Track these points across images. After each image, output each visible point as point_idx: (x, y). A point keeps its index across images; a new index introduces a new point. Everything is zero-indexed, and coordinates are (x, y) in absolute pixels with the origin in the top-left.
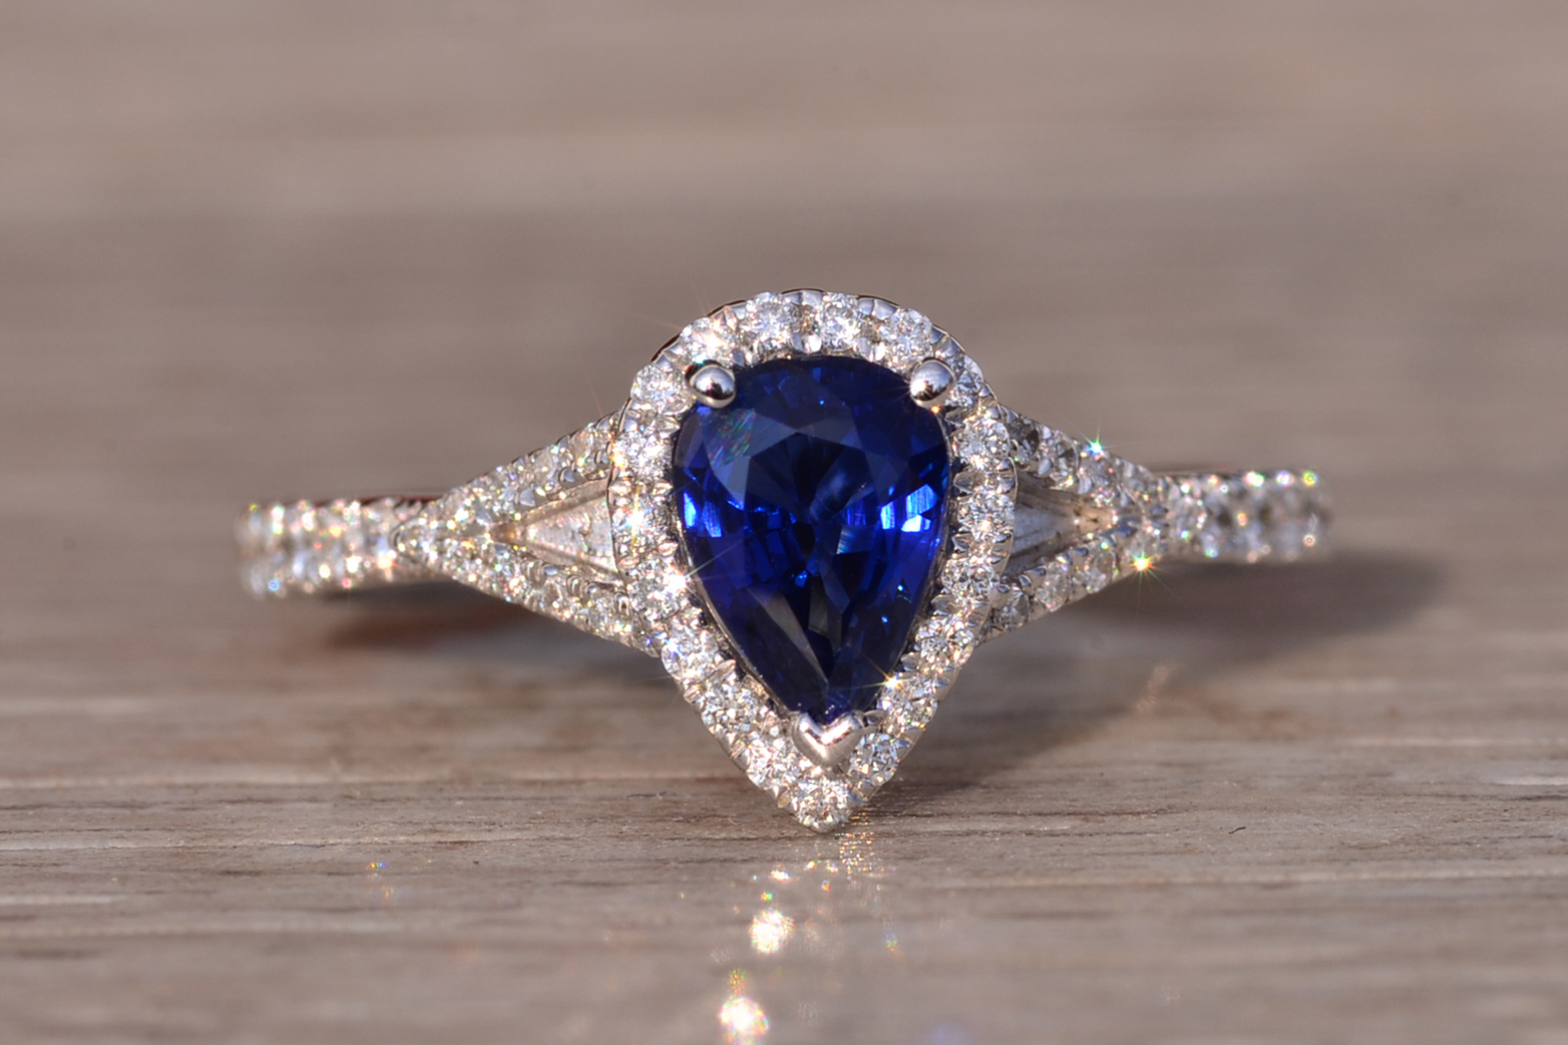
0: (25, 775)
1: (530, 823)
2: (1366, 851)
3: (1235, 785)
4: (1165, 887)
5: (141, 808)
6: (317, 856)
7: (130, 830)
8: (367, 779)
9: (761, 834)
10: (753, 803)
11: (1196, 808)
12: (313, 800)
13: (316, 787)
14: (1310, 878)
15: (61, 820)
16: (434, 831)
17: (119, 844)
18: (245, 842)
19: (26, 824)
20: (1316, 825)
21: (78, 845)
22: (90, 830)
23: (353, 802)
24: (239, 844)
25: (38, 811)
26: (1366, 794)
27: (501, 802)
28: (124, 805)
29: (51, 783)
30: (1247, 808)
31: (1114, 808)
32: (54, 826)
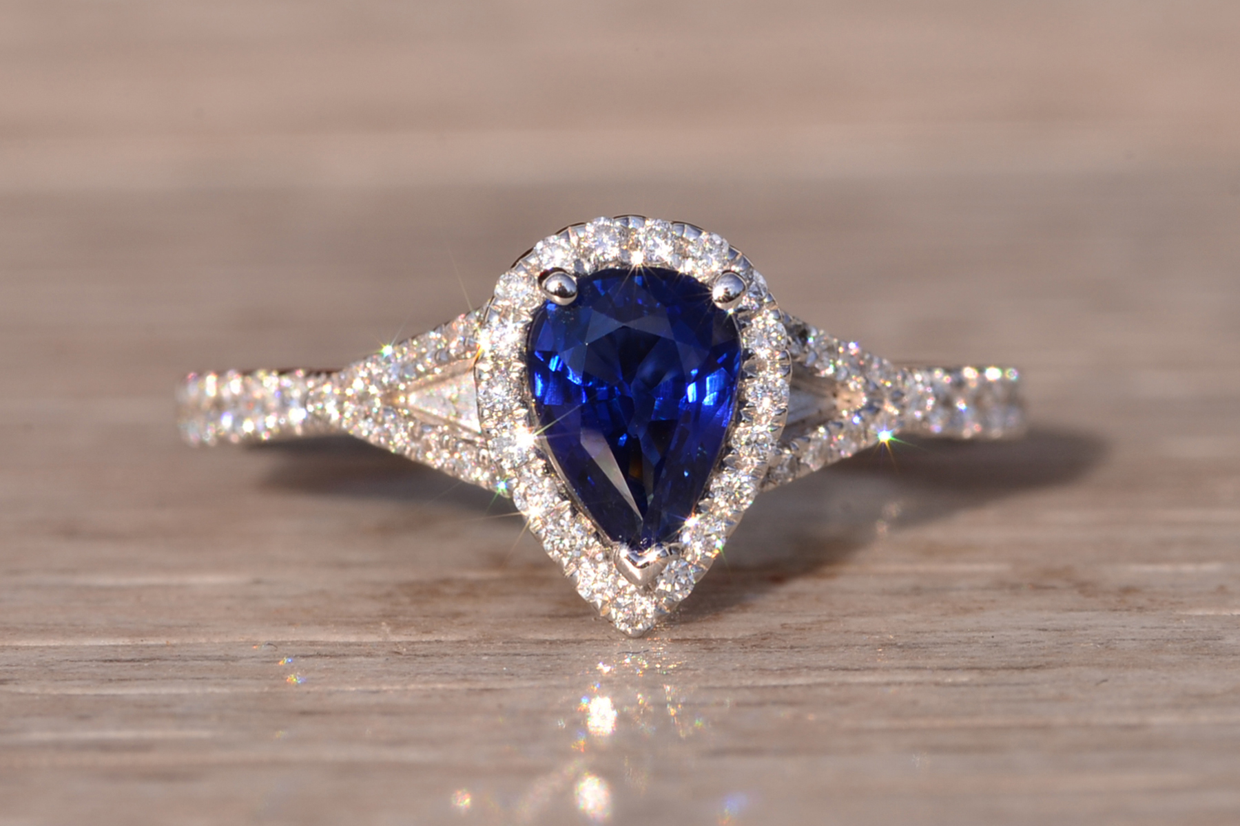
0: (140, 634)
1: (541, 674)
2: (1203, 699)
3: (1098, 646)
4: (1045, 728)
5: (233, 661)
6: (373, 700)
7: (225, 679)
8: (412, 639)
9: (724, 684)
10: (717, 659)
11: (1068, 664)
12: (369, 655)
13: (372, 644)
14: (1161, 720)
15: (170, 670)
16: (465, 680)
17: (217, 690)
18: (316, 688)
19: (142, 673)
20: (1164, 678)
21: (184, 690)
22: (193, 678)
23: (401, 657)
24: (312, 690)
25: (152, 663)
26: (1202, 654)
27: (518, 657)
28: (219, 659)
29: (162, 641)
30: (1108, 665)
31: (1003, 664)
32: (165, 675)
